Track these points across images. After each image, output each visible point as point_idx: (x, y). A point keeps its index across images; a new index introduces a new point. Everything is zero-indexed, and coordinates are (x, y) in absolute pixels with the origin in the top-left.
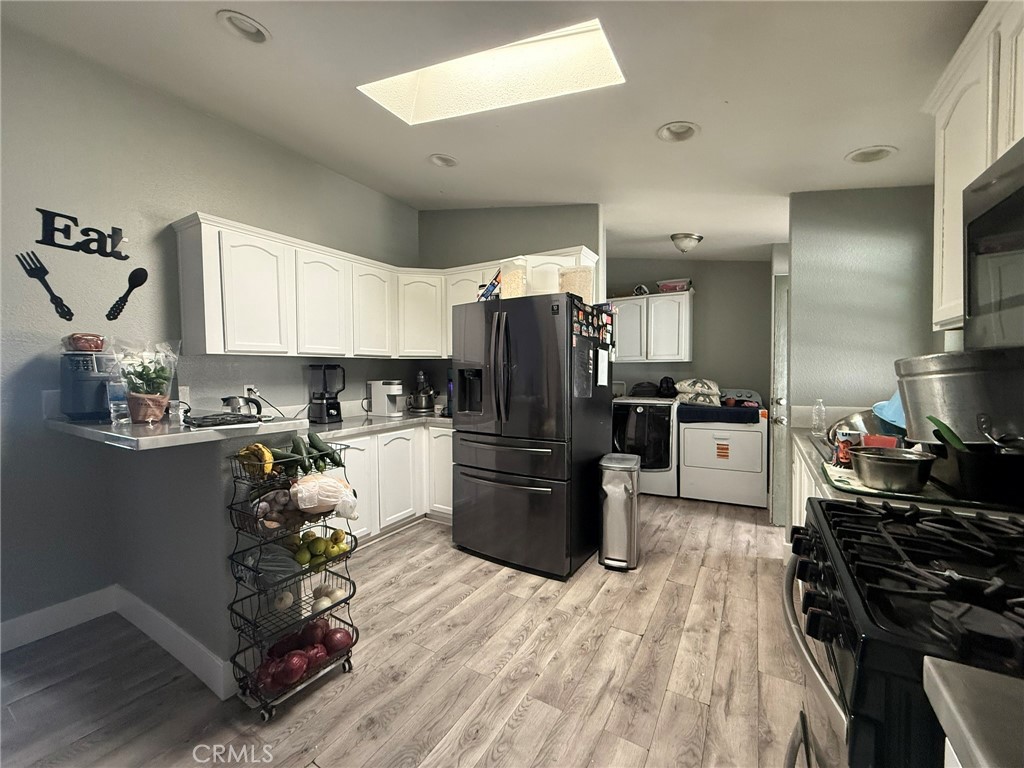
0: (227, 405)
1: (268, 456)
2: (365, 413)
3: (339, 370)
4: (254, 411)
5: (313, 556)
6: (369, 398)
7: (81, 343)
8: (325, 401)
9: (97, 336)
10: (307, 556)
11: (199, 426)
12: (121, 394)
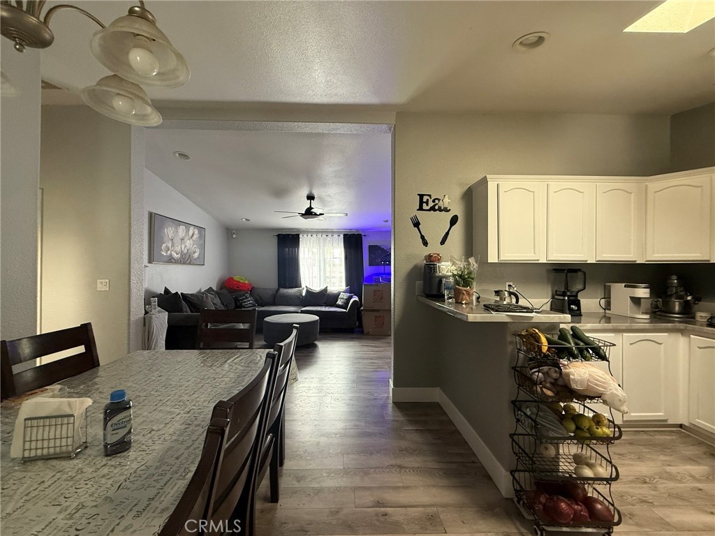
0: (498, 295)
1: (544, 340)
2: (603, 311)
3: (580, 274)
4: (514, 301)
5: (578, 428)
6: (607, 297)
7: (432, 258)
8: (566, 298)
9: (438, 255)
10: (573, 427)
11: (497, 311)
12: (450, 286)
